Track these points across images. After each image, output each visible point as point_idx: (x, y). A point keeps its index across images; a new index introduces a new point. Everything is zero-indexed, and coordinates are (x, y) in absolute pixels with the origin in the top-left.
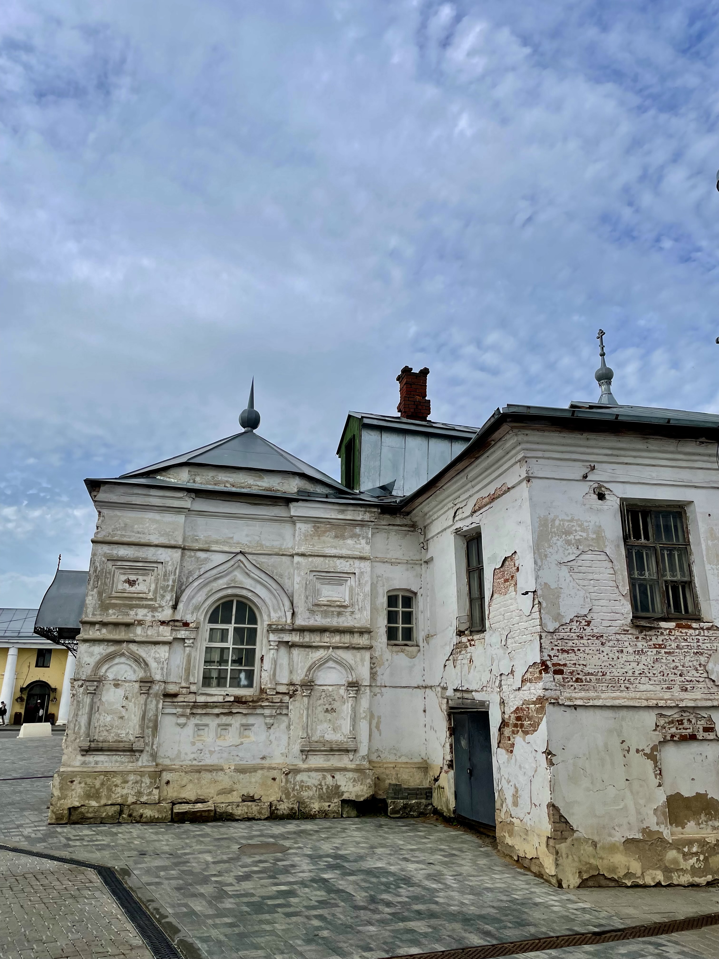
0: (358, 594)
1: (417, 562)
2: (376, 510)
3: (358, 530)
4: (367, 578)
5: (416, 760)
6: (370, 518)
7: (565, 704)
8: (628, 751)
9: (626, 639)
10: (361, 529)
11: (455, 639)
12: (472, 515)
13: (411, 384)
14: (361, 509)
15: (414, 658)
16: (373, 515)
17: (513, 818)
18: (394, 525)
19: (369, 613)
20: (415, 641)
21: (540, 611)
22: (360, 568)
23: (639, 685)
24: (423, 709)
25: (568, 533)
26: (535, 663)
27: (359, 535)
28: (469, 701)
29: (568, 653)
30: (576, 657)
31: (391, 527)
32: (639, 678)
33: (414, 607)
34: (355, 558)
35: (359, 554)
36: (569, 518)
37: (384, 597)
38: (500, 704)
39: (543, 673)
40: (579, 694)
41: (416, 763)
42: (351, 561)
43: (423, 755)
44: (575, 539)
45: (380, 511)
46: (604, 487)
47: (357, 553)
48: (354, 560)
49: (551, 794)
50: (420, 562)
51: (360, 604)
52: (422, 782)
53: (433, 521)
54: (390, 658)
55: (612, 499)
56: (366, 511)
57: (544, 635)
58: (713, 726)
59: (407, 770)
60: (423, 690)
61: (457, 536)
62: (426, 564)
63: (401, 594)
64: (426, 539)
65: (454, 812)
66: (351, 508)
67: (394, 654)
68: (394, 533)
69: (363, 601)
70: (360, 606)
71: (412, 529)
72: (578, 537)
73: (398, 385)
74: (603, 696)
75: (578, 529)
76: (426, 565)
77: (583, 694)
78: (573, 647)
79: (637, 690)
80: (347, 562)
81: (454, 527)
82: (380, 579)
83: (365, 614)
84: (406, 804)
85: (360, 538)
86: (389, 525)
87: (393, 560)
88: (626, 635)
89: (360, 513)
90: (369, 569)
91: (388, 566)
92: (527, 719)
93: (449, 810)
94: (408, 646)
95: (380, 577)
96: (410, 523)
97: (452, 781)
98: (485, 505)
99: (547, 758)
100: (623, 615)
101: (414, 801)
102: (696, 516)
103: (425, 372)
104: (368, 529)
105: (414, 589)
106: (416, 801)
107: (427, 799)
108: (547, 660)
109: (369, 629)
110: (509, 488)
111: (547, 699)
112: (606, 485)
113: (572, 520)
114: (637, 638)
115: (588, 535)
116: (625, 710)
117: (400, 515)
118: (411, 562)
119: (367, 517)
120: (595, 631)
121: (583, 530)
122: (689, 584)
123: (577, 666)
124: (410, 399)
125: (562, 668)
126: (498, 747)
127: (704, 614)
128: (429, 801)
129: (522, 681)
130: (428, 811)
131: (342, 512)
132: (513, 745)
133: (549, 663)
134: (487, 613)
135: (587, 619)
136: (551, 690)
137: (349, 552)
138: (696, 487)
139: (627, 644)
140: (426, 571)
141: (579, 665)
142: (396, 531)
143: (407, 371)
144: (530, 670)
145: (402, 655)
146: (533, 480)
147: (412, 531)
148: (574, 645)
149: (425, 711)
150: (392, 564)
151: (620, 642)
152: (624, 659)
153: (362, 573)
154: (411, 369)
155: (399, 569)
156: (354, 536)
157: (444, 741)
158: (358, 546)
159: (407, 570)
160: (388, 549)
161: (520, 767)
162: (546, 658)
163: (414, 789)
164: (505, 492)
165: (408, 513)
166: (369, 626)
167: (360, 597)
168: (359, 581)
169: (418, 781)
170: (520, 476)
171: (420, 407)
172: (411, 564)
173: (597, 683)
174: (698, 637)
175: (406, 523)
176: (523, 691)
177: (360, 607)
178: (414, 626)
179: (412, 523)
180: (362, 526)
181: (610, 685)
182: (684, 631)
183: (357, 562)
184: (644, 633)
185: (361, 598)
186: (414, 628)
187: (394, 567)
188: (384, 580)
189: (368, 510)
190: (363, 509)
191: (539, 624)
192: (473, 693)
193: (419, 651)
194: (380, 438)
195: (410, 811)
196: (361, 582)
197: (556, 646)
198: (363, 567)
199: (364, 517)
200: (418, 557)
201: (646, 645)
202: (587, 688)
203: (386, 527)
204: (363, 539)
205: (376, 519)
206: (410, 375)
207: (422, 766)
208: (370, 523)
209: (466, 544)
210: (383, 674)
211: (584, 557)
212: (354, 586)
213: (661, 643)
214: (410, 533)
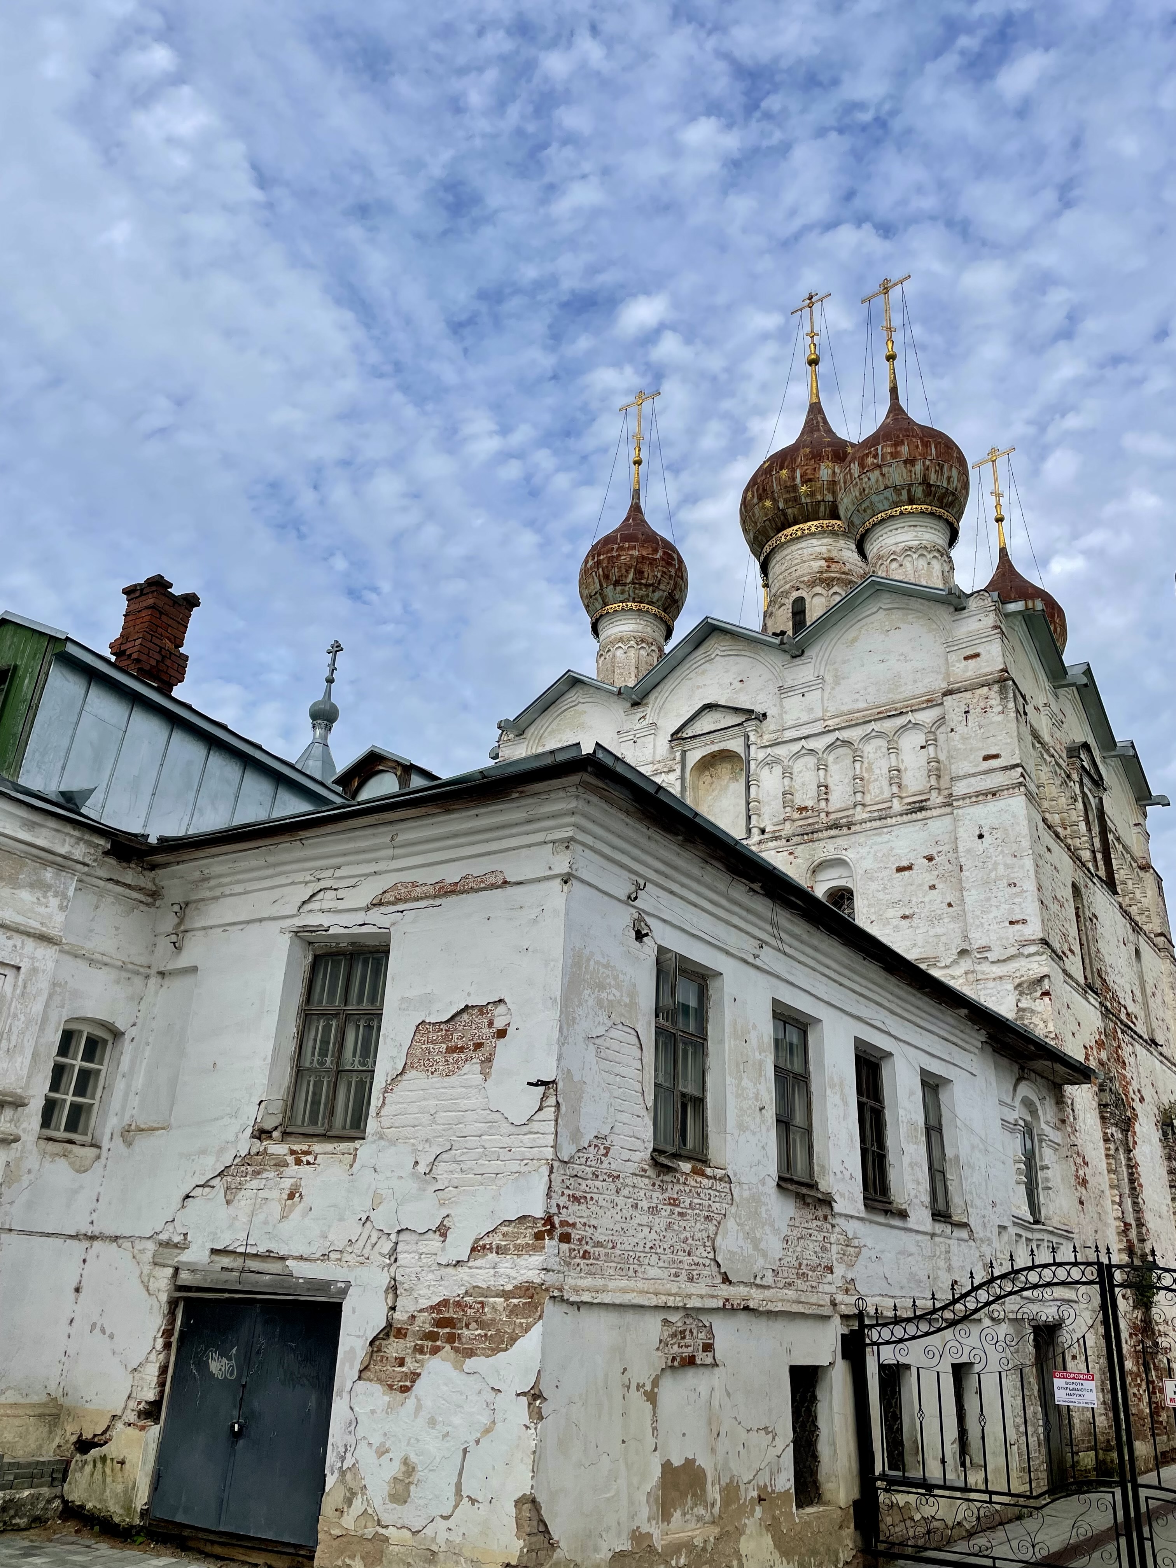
0: (15, 1016)
1: (141, 970)
2: (101, 842)
3: (48, 874)
4: (43, 984)
5: (35, 1399)
6: (84, 857)
7: (571, 1299)
8: (629, 1387)
9: (642, 1185)
10: (57, 874)
11: (245, 1145)
12: (367, 909)
13: (161, 613)
14: (72, 832)
15: (84, 1171)
16: (92, 851)
17: (386, 1527)
18: (117, 882)
19: (27, 1061)
20: (90, 1134)
21: (556, 1120)
22: (32, 958)
23: (648, 1267)
24: (74, 1285)
25: (601, 987)
26: (523, 1219)
27: (49, 887)
28: (268, 1277)
29: (580, 1203)
30: (588, 1212)
31: (110, 886)
32: (649, 1255)
33: (106, 1062)
34: (28, 934)
35: (39, 926)
36: (604, 961)
37: (57, 1030)
38: (386, 1291)
39: (547, 1238)
40: (586, 1281)
41: (33, 1406)
42: (18, 940)
43: (52, 1388)
44: (607, 999)
45: (109, 846)
46: (644, 920)
47: (34, 925)
48: (24, 937)
49: (533, 1477)
50: (148, 971)
51: (14, 1038)
52: (40, 1447)
53: (223, 896)
54: (36, 1166)
55: (649, 944)
56: (80, 839)
57: (556, 1164)
58: (711, 1341)
59: (17, 1422)
60: (86, 1244)
61: (297, 941)
62: (160, 976)
63: (86, 1030)
64: (182, 928)
65: (144, 1514)
66: (52, 823)
67: (48, 1158)
68: (112, 899)
69: (22, 1033)
70: (13, 1043)
71: (150, 900)
72: (611, 997)
73: (122, 603)
74: (612, 1285)
75: (613, 983)
76: (160, 980)
77: (587, 1282)
78: (586, 1192)
79: (646, 1276)
80: (8, 938)
81: (299, 922)
82: (58, 989)
83: (18, 1065)
84: (11, 1500)
85: (49, 894)
86: (111, 879)
87: (97, 956)
88: (643, 1179)
89: (67, 839)
90: (51, 965)
91: (82, 965)
92: (473, 1325)
93: (128, 1509)
94: (74, 1143)
95: (60, 985)
96: (150, 886)
97: (153, 1447)
98: (417, 899)
99: (529, 1404)
100: (644, 1142)
101: (26, 1493)
102: (722, 998)
103: (191, 601)
104: (72, 879)
105: (121, 1025)
106: (32, 1491)
107: (52, 1485)
108: (554, 1214)
109: (21, 1097)
110: (505, 882)
111: (547, 1290)
112: (647, 918)
113: (607, 966)
114: (654, 1185)
115: (622, 996)
116: (632, 1312)
117: (137, 865)
118: (130, 966)
119: (79, 852)
120: (613, 1167)
121: (618, 987)
122: (699, 1102)
123: (587, 1227)
124: (155, 640)
125: (570, 1231)
126: (360, 1378)
127: (714, 1153)
128: (57, 1491)
129: (473, 1249)
130: (50, 1514)
131: (31, 826)
132: (415, 1376)
133: (556, 1220)
134: (375, 1102)
135: (607, 1144)
136: (553, 1271)
137: (19, 919)
138: (727, 953)
139: (642, 1193)
140: (157, 993)
141: (589, 1226)
142: (117, 896)
143: (158, 584)
144: (505, 1229)
145: (62, 1163)
146: (574, 882)
147: (147, 904)
148: (587, 1189)
149: (77, 1290)
150: (91, 962)
151: (636, 1190)
152: (637, 1221)
153: (34, 970)
154: (171, 586)
155: (103, 976)
156: (38, 885)
157: (142, 1359)
158: (42, 910)
159: (118, 982)
160: (91, 931)
161: (432, 1422)
162: (554, 1210)
163: (29, 1465)
164: (493, 887)
165: (153, 867)
166: (19, 1091)
167: (16, 1022)
168: (25, 987)
169: (33, 1446)
170: (550, 868)
171: (168, 662)
172: (127, 970)
173: (606, 1262)
174: (710, 1191)
175: (143, 885)
176: (470, 1268)
177: (12, 1045)
178: (96, 1102)
179: (154, 889)
180: (61, 868)
181: (619, 1266)
182: (699, 1179)
183: (30, 943)
184: (660, 1178)
185: (19, 1025)
186: (96, 1107)
187: (93, 971)
188: (67, 994)
189: (87, 837)
190: (76, 833)
191: (552, 1144)
192: (288, 1263)
193: (98, 1157)
194: (83, 692)
195: (14, 1517)
196: (28, 990)
197: (568, 1188)
198: (40, 957)
199: (74, 851)
200: (142, 960)
201: (661, 1198)
202: (594, 1271)
203: (102, 883)
204: (55, 896)
205: (95, 860)
206: (164, 595)
207: (47, 1412)
208: (79, 866)
209: (310, 959)
210: (11, 1203)
211: (614, 1033)
212: (9, 995)
213: (675, 1196)
214: (142, 907)
